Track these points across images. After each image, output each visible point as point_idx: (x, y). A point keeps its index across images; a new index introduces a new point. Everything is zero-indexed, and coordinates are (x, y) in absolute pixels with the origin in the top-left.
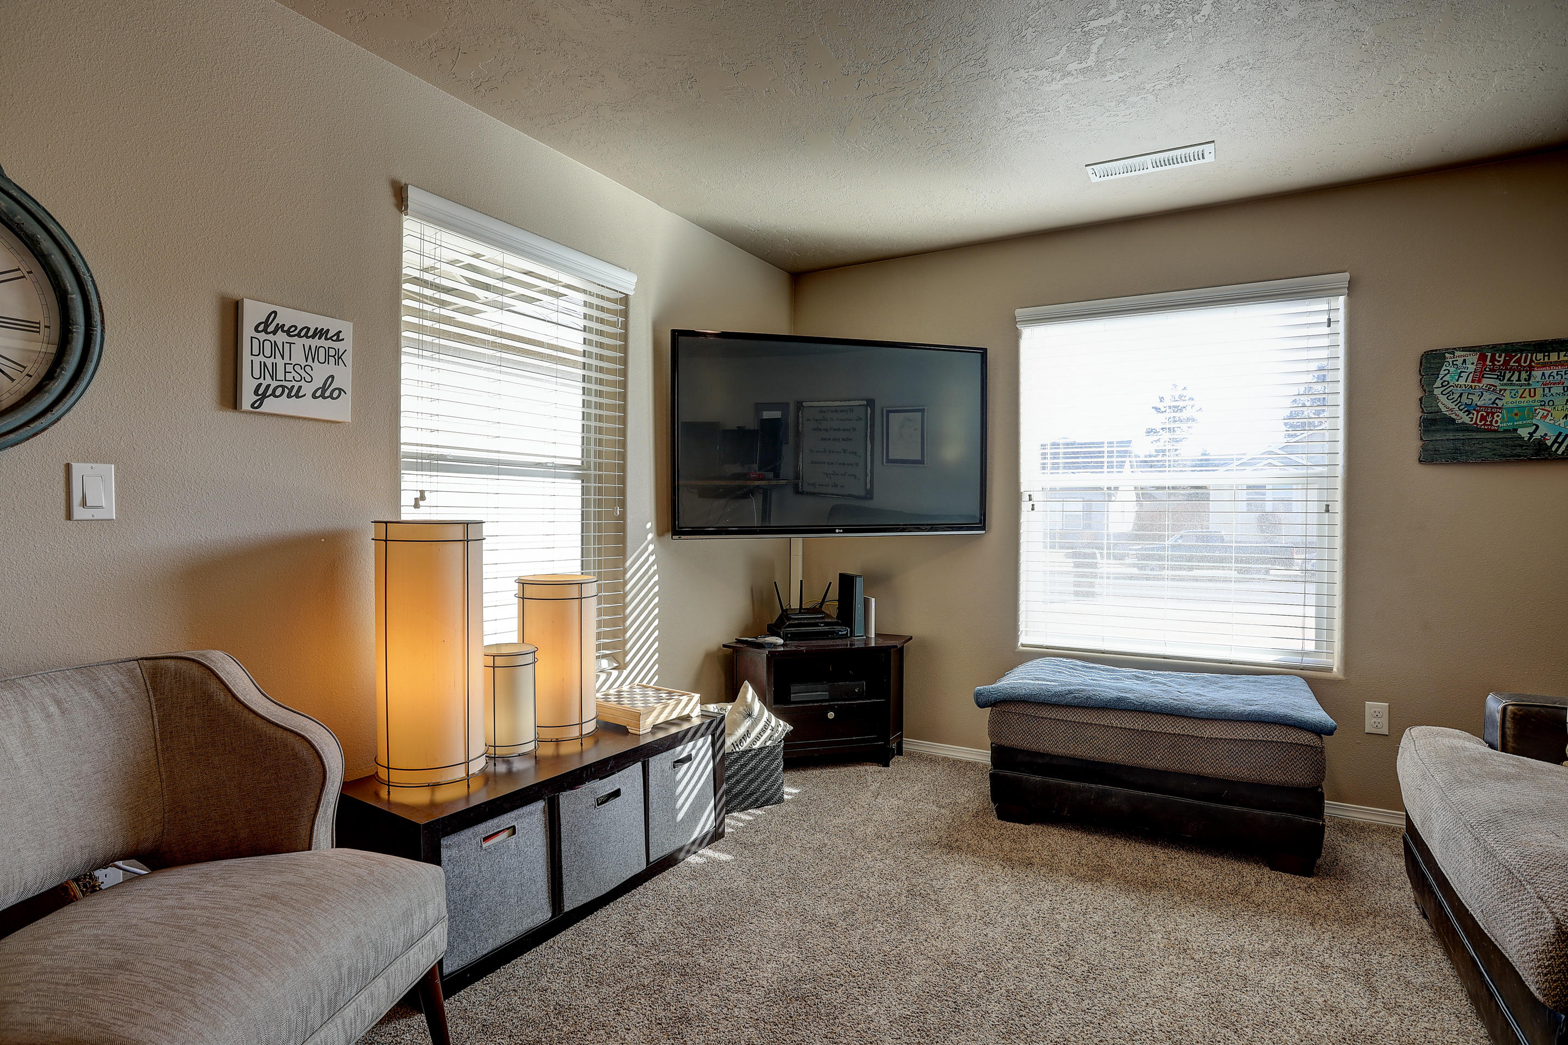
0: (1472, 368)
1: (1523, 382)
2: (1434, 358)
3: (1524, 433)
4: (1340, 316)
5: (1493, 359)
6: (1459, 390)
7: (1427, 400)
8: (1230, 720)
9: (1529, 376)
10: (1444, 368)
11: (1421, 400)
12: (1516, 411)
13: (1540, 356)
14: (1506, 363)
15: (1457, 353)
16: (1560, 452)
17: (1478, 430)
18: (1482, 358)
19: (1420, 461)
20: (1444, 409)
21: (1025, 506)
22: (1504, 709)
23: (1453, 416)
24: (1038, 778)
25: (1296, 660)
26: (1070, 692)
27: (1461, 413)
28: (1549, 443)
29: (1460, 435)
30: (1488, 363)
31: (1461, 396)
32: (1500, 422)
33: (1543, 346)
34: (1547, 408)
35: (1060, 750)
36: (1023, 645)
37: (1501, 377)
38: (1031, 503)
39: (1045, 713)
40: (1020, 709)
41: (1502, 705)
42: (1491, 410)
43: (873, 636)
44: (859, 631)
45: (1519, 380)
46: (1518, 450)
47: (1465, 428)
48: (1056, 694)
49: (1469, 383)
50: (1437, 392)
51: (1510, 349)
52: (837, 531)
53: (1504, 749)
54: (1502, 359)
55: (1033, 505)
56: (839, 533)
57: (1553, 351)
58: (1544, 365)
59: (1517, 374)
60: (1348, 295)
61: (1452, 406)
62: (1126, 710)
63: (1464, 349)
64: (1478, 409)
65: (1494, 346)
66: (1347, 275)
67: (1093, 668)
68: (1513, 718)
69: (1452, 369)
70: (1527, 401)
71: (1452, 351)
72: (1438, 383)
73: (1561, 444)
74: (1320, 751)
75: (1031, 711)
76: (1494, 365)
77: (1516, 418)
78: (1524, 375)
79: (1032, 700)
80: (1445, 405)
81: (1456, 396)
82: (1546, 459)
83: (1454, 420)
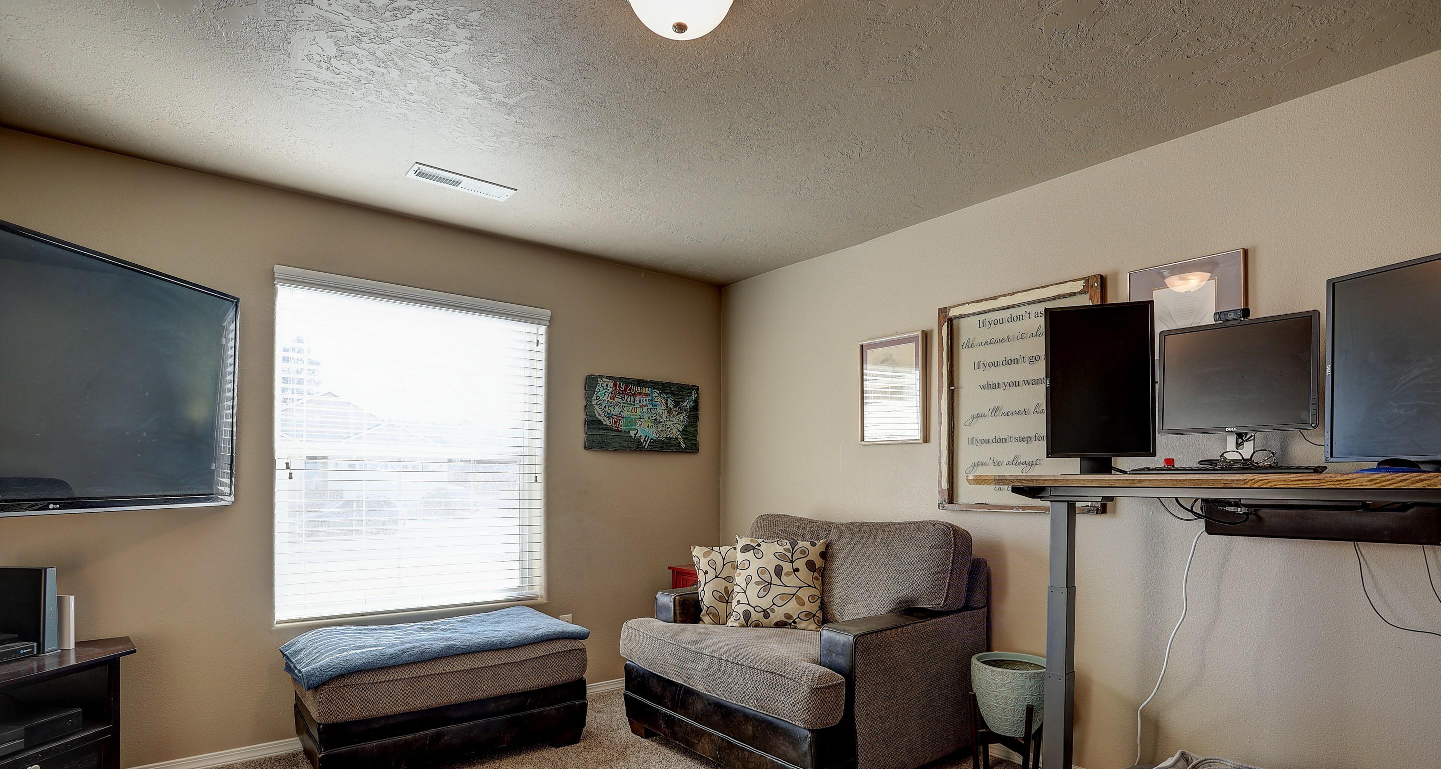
0: (610, 390)
1: (632, 403)
2: (593, 380)
3: (632, 433)
4: (543, 339)
5: (620, 387)
6: (604, 404)
7: (588, 407)
8: (532, 644)
9: (635, 399)
10: (597, 388)
11: (586, 406)
12: (629, 420)
13: (639, 388)
14: (625, 390)
15: (604, 379)
16: (646, 447)
17: (613, 430)
18: (615, 385)
19: (585, 448)
20: (597, 415)
21: (281, 474)
22: (675, 599)
23: (602, 419)
24: (374, 743)
25: (514, 594)
26: (404, 651)
27: (605, 418)
28: (642, 441)
29: (605, 432)
30: (617, 388)
31: (605, 407)
32: (622, 425)
33: (640, 383)
34: (641, 420)
35: (401, 708)
36: (279, 622)
37: (623, 398)
38: (289, 471)
39: (382, 677)
40: (356, 680)
41: (673, 597)
42: (618, 418)
43: (72, 646)
44: (50, 645)
45: (630, 401)
46: (630, 444)
47: (607, 428)
48: (392, 656)
49: (609, 399)
50: (594, 402)
51: (628, 382)
52: (51, 506)
53: (675, 622)
54: (623, 387)
55: (291, 474)
56: (54, 509)
57: (644, 386)
58: (640, 394)
59: (629, 397)
60: (548, 326)
61: (601, 413)
62: (455, 655)
63: (607, 377)
64: (613, 416)
65: (620, 378)
66: (548, 312)
67: (376, 629)
68: (679, 603)
69: (601, 389)
70: (633, 415)
71: (602, 377)
72: (594, 398)
73: (647, 442)
74: (583, 651)
75: (367, 678)
76: (620, 390)
77: (629, 424)
78: (632, 399)
79: (370, 667)
80: (598, 412)
81: (603, 406)
82: (641, 450)
83: (602, 422)
